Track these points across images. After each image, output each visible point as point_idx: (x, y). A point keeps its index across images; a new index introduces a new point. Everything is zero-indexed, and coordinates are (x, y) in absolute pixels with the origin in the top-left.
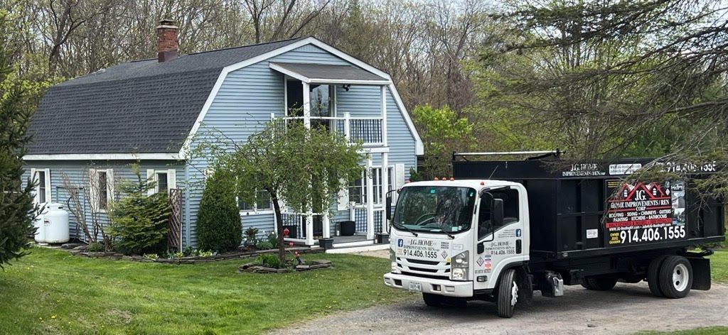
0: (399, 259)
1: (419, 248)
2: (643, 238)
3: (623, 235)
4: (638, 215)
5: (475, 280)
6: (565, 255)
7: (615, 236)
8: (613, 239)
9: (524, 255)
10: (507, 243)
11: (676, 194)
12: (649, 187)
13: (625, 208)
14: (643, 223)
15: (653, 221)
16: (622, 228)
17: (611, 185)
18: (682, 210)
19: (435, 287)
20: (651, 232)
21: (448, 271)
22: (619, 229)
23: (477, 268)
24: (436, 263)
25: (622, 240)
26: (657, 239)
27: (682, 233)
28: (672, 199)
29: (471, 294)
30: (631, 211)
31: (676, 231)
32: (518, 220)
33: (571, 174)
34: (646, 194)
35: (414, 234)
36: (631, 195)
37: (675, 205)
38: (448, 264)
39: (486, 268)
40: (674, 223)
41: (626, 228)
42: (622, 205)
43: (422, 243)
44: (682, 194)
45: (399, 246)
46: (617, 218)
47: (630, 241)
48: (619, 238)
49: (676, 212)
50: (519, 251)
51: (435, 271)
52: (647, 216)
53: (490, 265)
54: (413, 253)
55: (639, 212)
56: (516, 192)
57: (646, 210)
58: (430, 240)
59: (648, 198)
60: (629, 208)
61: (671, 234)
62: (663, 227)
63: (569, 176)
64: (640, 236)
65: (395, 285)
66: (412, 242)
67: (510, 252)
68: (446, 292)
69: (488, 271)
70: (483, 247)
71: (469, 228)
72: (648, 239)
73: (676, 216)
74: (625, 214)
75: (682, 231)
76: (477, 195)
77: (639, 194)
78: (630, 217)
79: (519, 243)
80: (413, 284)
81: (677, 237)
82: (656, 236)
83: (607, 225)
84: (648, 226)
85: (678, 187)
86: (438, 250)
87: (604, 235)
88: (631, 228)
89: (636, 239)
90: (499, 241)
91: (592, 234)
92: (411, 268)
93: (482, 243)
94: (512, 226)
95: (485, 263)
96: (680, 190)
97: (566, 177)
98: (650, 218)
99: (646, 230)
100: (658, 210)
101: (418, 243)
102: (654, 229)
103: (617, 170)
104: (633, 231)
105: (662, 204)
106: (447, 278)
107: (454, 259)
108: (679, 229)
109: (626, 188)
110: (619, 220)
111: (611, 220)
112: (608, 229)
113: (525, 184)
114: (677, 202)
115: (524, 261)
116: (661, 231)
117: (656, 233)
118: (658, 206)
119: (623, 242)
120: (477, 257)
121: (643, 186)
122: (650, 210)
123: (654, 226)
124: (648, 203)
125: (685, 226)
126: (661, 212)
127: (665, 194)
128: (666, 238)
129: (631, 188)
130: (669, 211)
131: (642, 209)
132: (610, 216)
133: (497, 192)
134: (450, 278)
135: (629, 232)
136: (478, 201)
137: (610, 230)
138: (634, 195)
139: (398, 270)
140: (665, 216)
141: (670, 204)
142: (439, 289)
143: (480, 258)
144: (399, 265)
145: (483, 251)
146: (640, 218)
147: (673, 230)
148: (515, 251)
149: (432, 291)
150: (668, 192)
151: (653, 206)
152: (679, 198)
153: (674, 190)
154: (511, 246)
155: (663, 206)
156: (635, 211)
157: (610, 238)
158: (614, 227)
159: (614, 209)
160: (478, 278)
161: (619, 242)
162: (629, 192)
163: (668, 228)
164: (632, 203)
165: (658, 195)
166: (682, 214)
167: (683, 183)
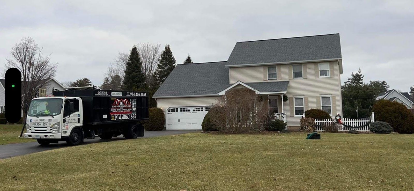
0: (30, 127)
1: (39, 122)
2: (122, 118)
3: (116, 117)
4: (121, 110)
5: (62, 133)
6: (96, 124)
7: (113, 117)
8: (112, 118)
9: (80, 124)
10: (74, 119)
11: (133, 104)
12: (124, 100)
13: (116, 108)
14: (123, 113)
15: (126, 113)
16: (115, 115)
17: (112, 99)
18: (135, 109)
19: (46, 136)
20: (125, 116)
21: (51, 130)
22: (114, 115)
23: (63, 128)
24: (46, 127)
25: (115, 119)
26: (127, 119)
27: (135, 117)
28: (132, 105)
29: (60, 138)
30: (119, 109)
31: (133, 116)
32: (78, 111)
33: (98, 95)
34: (123, 103)
35: (37, 117)
36: (119, 103)
37: (133, 107)
38: (51, 127)
39: (66, 128)
40: (133, 113)
41: (117, 115)
42: (115, 107)
43: (40, 120)
44: (135, 103)
45: (30, 122)
46: (114, 111)
47: (118, 119)
48: (114, 117)
49: (133, 109)
50: (79, 122)
51: (46, 130)
52: (124, 111)
53: (68, 127)
54: (36, 124)
55: (121, 109)
56: (78, 101)
57: (123, 109)
58: (44, 119)
59: (124, 104)
60: (118, 108)
61: (132, 117)
62: (129, 115)
63: (97, 96)
64: (121, 117)
65: (29, 137)
66: (36, 120)
67: (76, 122)
68: (50, 138)
69: (67, 129)
70: (65, 120)
71: (60, 113)
72: (124, 119)
73: (133, 111)
74: (117, 109)
75: (135, 116)
76: (64, 101)
77: (121, 103)
78: (118, 111)
79: (79, 119)
80: (36, 136)
81: (133, 118)
82: (127, 118)
83: (110, 113)
84: (124, 114)
85: (134, 101)
86: (47, 122)
87: (109, 117)
88: (118, 114)
89: (120, 118)
90: (72, 118)
91: (105, 116)
92: (36, 130)
93: (65, 119)
94: (77, 113)
95: (66, 126)
96: (135, 102)
97: (96, 96)
98: (125, 111)
99: (123, 116)
100: (127, 109)
101: (38, 120)
102: (126, 115)
103: (113, 94)
104: (119, 116)
105: (129, 106)
106: (51, 133)
107: (54, 125)
108: (134, 116)
109: (117, 101)
110: (114, 112)
111: (112, 111)
112: (111, 115)
113: (81, 98)
114: (134, 106)
115: (81, 126)
116: (128, 116)
117: (127, 116)
118: (127, 107)
119: (116, 119)
120: (63, 124)
121: (123, 100)
122: (125, 109)
123: (126, 114)
124: (124, 106)
125: (136, 114)
126: (128, 109)
127: (130, 104)
128: (130, 118)
129: (119, 100)
130: (131, 109)
131: (122, 108)
132: (111, 110)
133: (71, 100)
134: (52, 132)
135: (118, 116)
136: (64, 103)
137: (112, 115)
138: (120, 103)
139: (30, 131)
140: (130, 111)
141: (131, 107)
142: (47, 137)
143: (64, 125)
144: (30, 130)
145: (65, 122)
146: (121, 111)
147: (132, 116)
148: (77, 122)
149: (45, 138)
150: (131, 103)
151: (126, 107)
152: (134, 105)
153: (132, 102)
154: (76, 120)
155: (129, 107)
156: (120, 109)
157: (111, 118)
158: (113, 114)
159: (113, 108)
160: (63, 132)
161: (114, 119)
162: (118, 102)
163: (131, 115)
164: (119, 106)
165: (128, 103)
166: (135, 110)
167: (136, 100)
